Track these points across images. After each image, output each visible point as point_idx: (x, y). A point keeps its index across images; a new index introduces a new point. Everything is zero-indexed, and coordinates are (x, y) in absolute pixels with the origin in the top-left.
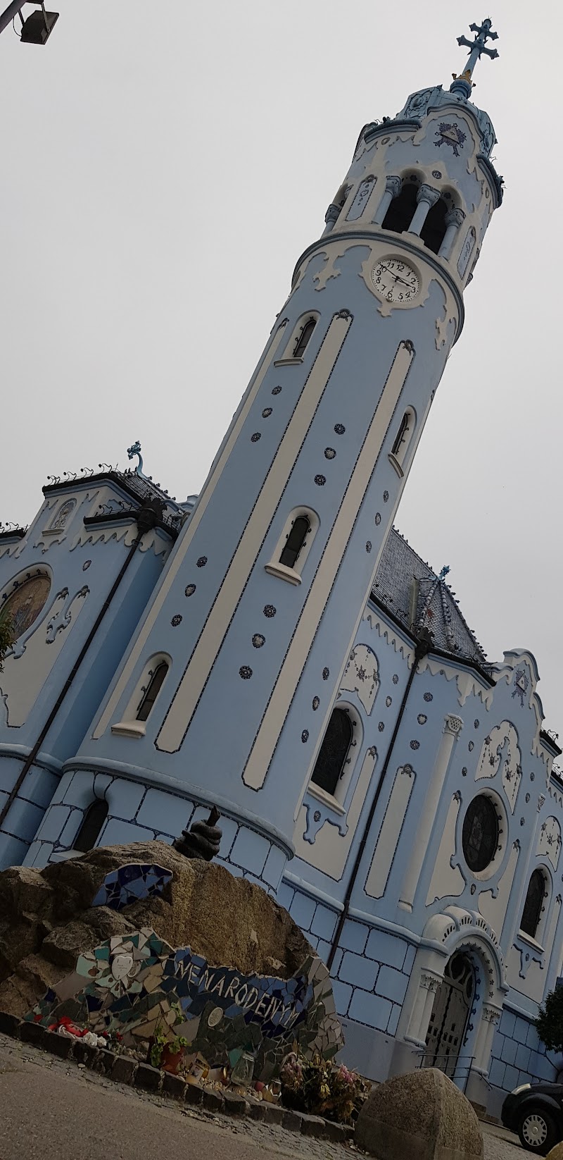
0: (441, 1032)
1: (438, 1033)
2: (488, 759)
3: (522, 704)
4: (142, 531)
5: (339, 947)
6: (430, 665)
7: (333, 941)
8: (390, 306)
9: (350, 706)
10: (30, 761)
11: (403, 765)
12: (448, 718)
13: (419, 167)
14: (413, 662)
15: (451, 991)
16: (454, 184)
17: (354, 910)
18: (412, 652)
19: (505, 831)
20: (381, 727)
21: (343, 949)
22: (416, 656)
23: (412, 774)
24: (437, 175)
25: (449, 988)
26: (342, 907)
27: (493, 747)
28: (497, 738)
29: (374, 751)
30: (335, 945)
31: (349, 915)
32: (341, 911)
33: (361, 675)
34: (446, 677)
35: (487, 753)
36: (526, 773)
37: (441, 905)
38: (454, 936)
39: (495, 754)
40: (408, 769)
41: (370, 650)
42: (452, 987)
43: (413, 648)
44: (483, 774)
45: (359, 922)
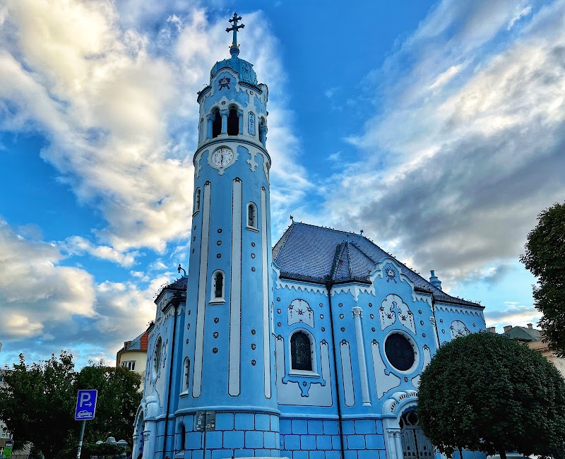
0: (418, 453)
1: (416, 454)
2: (386, 317)
3: (396, 282)
4: (176, 307)
5: (343, 435)
6: (336, 290)
7: (339, 434)
8: (223, 169)
9: (301, 329)
10: (167, 419)
11: (341, 341)
12: (352, 310)
13: (216, 105)
14: (327, 293)
15: (414, 432)
16: (233, 101)
17: (344, 416)
18: (325, 290)
19: (415, 344)
20: (323, 330)
21: (345, 435)
22: (327, 290)
23: (347, 343)
24: (224, 103)
25: (412, 431)
26: (337, 417)
27: (387, 311)
28: (387, 306)
29: (324, 342)
30: (341, 435)
31: (342, 419)
32: (338, 419)
33: (301, 313)
34: (344, 292)
35: (384, 315)
36: (415, 312)
37: (387, 395)
38: (397, 407)
39: (390, 313)
40: (344, 342)
41: (300, 300)
42: (414, 430)
43: (324, 287)
44: (386, 325)
45: (348, 420)
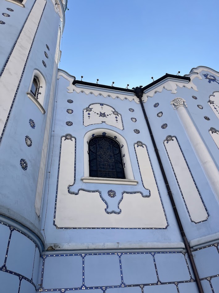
5: (202, 279)
6: (148, 95)
7: (193, 277)
9: (104, 130)
11: (165, 139)
12: (172, 103)
14: (139, 100)
17: (195, 241)
20: (137, 132)
21: (206, 278)
22: (138, 97)
23: (173, 138)
26: (182, 245)
29: (140, 144)
31: (192, 247)
32: (183, 248)
33: (103, 115)
34: (158, 92)
40: (169, 138)
41: (102, 104)
43: (134, 95)
45: (205, 247)
